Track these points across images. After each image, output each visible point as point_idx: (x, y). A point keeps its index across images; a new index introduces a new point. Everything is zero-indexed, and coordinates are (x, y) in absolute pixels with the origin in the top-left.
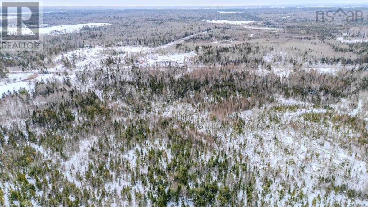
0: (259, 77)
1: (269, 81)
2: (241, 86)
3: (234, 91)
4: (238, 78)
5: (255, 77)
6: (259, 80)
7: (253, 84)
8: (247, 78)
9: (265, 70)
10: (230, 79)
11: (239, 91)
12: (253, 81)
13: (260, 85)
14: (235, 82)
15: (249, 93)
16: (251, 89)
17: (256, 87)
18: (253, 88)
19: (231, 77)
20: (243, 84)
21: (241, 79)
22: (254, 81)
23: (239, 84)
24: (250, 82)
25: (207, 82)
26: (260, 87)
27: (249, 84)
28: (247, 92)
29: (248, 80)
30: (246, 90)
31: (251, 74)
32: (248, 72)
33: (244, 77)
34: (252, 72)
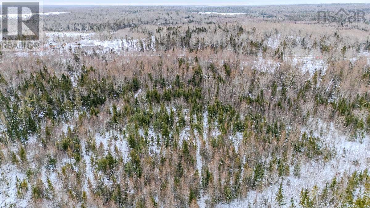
0: (262, 73)
1: (289, 82)
2: (217, 96)
3: (197, 110)
4: (214, 77)
5: (254, 74)
6: (263, 82)
7: (251, 91)
8: (234, 76)
9: (269, 62)
10: (194, 78)
11: (212, 113)
12: (249, 84)
13: (268, 93)
14: (205, 85)
15: (238, 117)
16: (244, 105)
17: (258, 100)
18: (250, 101)
19: (197, 72)
20: (222, 90)
21: (220, 78)
22: (252, 83)
23: (214, 91)
24: (241, 85)
25: (136, 86)
26: (267, 98)
27: (238, 92)
28: (232, 115)
29: (236, 81)
30: (231, 108)
31: (244, 67)
32: (238, 63)
33: (228, 72)
34: (245, 63)
